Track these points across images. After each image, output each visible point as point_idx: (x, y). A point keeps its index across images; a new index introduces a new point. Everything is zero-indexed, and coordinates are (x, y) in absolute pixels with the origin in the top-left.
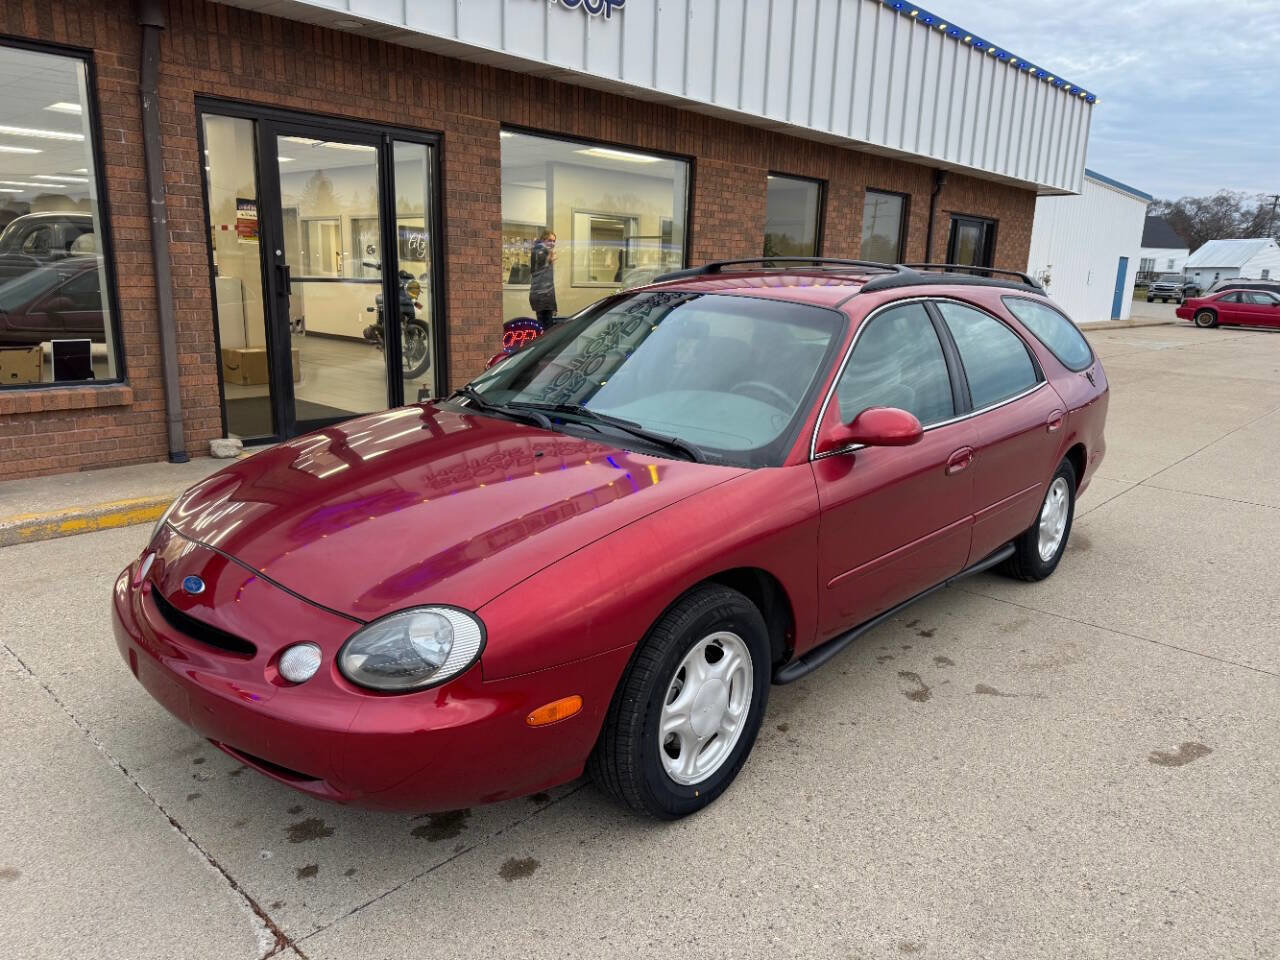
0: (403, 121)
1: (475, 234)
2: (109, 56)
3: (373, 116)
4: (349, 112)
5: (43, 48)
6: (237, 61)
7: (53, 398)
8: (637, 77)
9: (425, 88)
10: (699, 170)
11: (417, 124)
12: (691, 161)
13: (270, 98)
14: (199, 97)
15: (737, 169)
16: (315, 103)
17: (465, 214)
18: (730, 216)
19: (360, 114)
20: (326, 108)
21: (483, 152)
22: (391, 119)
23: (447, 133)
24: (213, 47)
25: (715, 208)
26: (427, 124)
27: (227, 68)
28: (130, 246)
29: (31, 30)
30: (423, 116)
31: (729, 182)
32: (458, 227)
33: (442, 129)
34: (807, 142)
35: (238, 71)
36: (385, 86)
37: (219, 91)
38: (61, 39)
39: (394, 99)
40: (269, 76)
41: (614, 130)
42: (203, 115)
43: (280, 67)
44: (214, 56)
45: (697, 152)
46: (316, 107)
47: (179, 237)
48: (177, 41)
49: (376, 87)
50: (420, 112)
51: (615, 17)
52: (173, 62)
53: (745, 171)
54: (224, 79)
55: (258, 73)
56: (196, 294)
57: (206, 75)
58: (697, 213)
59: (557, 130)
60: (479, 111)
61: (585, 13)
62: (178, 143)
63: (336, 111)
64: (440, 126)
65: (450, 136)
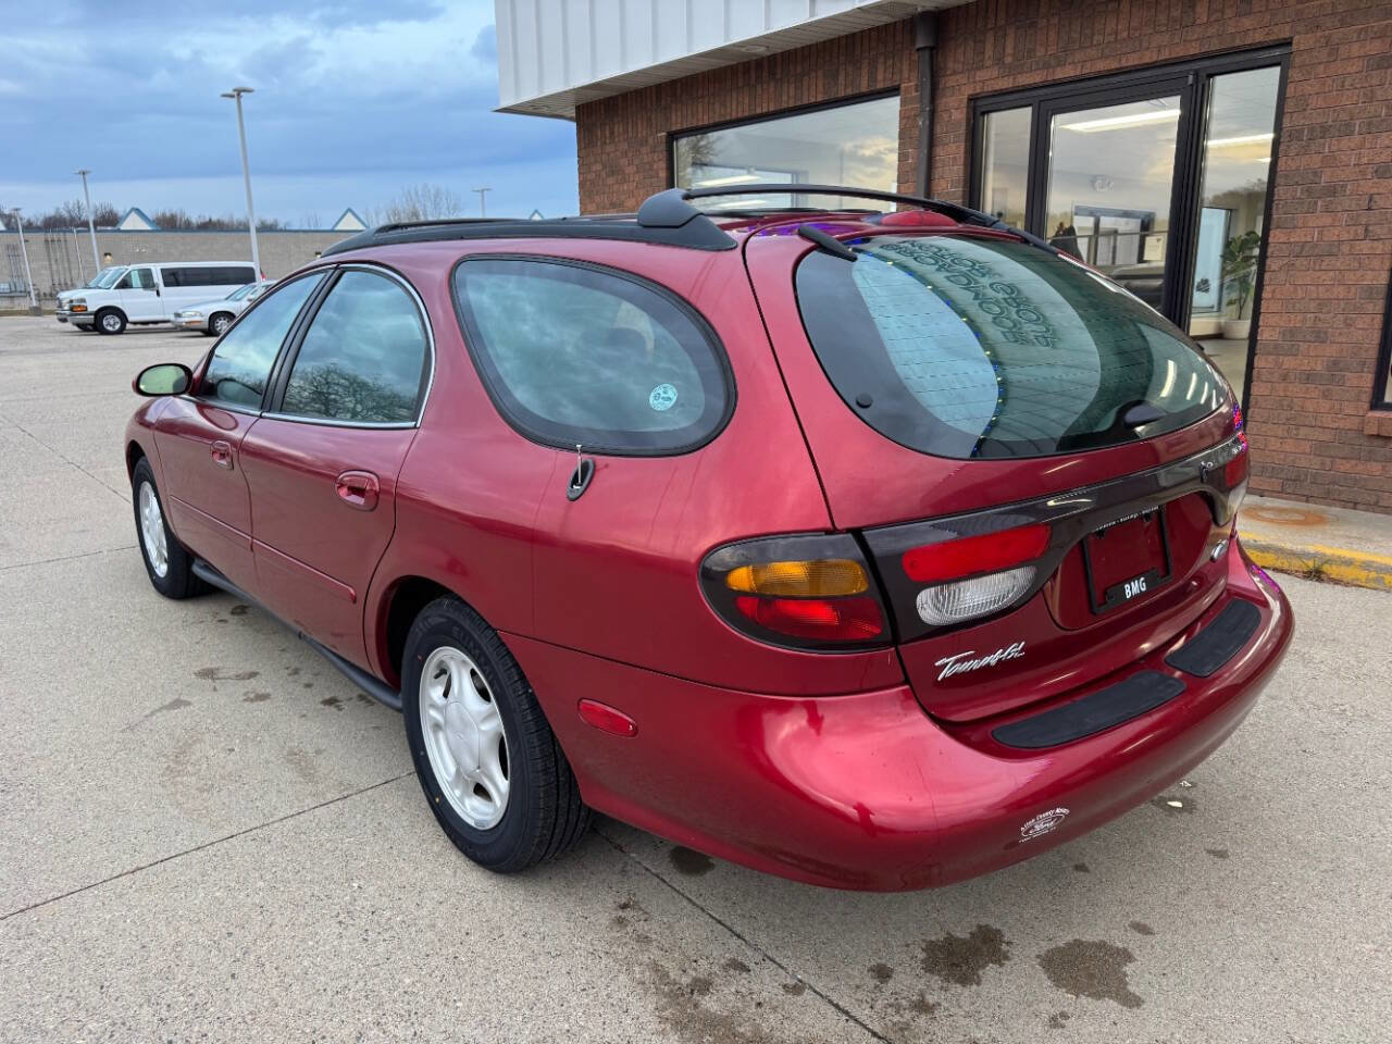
0: (1215, 46)
1: (1333, 191)
4: (1132, 61)
5: (865, 98)
6: (1009, 49)
13: (1037, 78)
14: (973, 98)
17: (1316, 162)
19: (1149, 57)
20: (1102, 66)
22: (1194, 49)
24: (989, 44)
26: (1259, 37)
27: (999, 61)
29: (863, 85)
32: (1297, 184)
33: (1287, 35)
35: (1008, 60)
37: (991, 86)
39: (1203, 18)
40: (1041, 52)
43: (1052, 35)
44: (989, 53)
46: (1088, 69)
48: (960, 50)
49: (1176, 13)
50: (1247, 22)
52: (955, 73)
54: (995, 72)
55: (1030, 53)
57: (981, 75)
62: (949, 152)
63: (1114, 65)
64: (1283, 33)
65: (1301, 42)
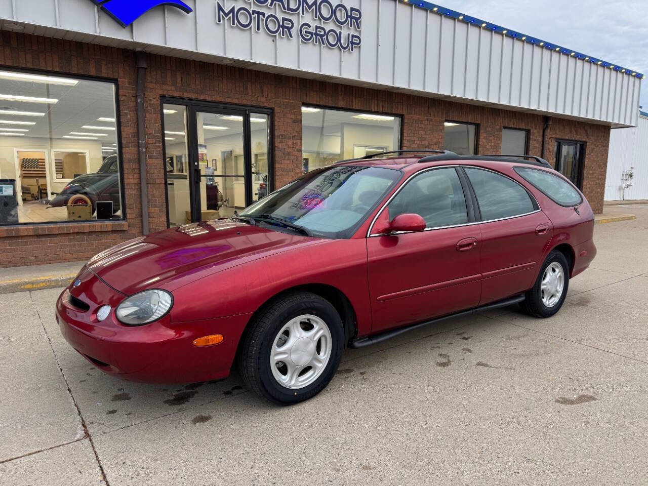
0: (254, 104)
1: (289, 154)
2: (124, 81)
3: (240, 102)
4: (229, 100)
5: (98, 79)
6: (179, 81)
7: (94, 226)
8: (367, 77)
9: (265, 89)
10: (406, 121)
11: (261, 105)
12: (402, 117)
13: (193, 96)
14: (162, 96)
15: (427, 120)
16: (214, 97)
17: (284, 145)
18: (423, 143)
19: (234, 101)
20: (218, 99)
21: (293, 116)
22: (249, 103)
23: (275, 108)
24: (169, 76)
25: (415, 139)
26: (266, 105)
27: (174, 84)
28: (130, 161)
29: (93, 72)
30: (263, 101)
31: (423, 126)
32: (280, 151)
34: (467, 105)
35: (179, 85)
36: (246, 88)
37: (171, 94)
38: (104, 75)
39: (250, 94)
40: (193, 86)
41: (360, 104)
42: (164, 105)
43: (198, 82)
44: (169, 79)
45: (405, 113)
46: (214, 99)
47: (151, 157)
48: (154, 73)
49: (242, 89)
50: (263, 99)
51: (355, 51)
52: (151, 82)
53: (431, 120)
54: (173, 88)
55: (188, 85)
56: (158, 182)
57: (165, 87)
58: (405, 142)
59: (330, 105)
60: (291, 97)
61: (340, 50)
62: (152, 117)
63: (223, 100)
64: (272, 105)
65: (277, 110)
